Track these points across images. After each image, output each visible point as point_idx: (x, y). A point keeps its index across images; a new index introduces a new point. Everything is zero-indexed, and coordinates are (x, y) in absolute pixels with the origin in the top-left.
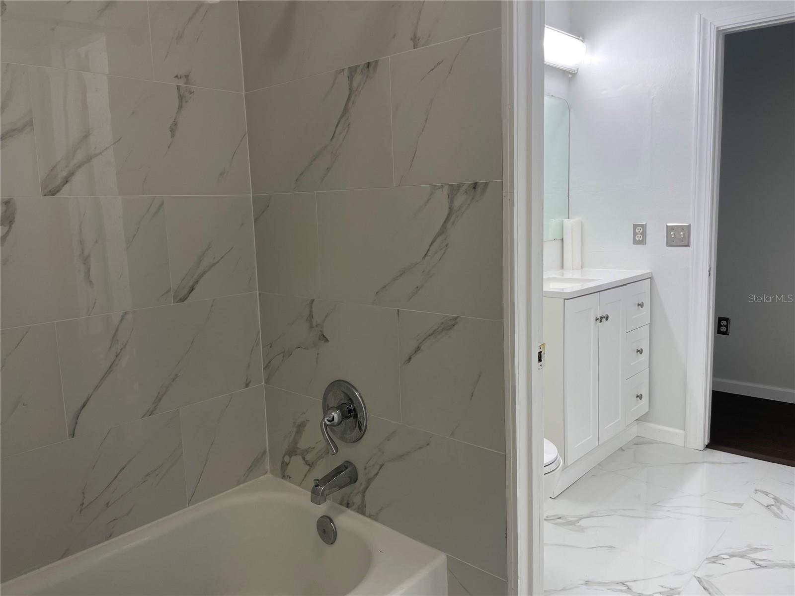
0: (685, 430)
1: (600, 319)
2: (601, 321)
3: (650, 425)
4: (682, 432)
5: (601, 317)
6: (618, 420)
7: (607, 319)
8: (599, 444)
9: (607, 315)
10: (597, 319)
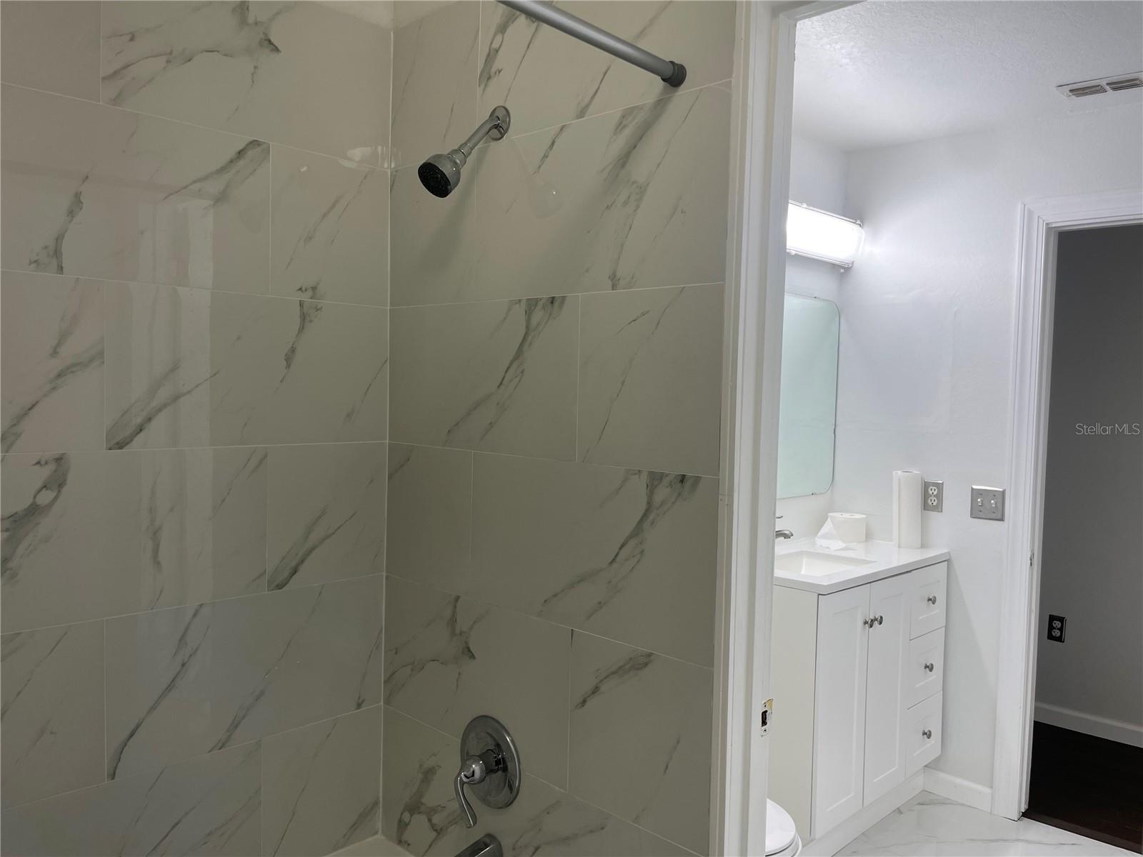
0: (992, 788)
1: (870, 623)
2: (871, 626)
3: (942, 775)
4: (987, 790)
5: (872, 620)
6: (894, 769)
7: (881, 623)
8: (866, 803)
9: (881, 617)
10: (866, 623)
